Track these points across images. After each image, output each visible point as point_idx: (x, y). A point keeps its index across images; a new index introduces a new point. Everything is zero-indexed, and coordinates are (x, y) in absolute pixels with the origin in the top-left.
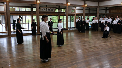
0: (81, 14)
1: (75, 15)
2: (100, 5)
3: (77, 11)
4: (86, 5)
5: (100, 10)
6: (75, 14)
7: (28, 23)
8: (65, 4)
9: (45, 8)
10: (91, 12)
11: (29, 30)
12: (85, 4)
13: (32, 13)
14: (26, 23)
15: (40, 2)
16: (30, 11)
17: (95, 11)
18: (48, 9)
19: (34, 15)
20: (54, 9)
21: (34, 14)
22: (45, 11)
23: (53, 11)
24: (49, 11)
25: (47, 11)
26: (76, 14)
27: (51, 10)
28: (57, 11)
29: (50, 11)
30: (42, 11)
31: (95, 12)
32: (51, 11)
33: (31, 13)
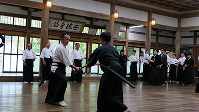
0: (139, 44)
1: (127, 43)
2: (182, 26)
3: (131, 37)
4: (153, 23)
5: (182, 37)
6: (125, 43)
7: (17, 55)
8: (106, 16)
9: (61, 23)
10: (162, 40)
11: (17, 72)
12: (150, 20)
13: (29, 31)
14: (11, 54)
15: (52, 5)
16: (25, 25)
17: (169, 39)
18: (66, 23)
19: (32, 37)
20: (81, 25)
21: (32, 35)
22: (59, 28)
23: (78, 30)
24: (67, 30)
25: (64, 29)
26: (129, 43)
27: (72, 27)
28: (86, 30)
29: (70, 30)
30: (52, 28)
31: (170, 41)
32: (72, 30)
33: (27, 32)
